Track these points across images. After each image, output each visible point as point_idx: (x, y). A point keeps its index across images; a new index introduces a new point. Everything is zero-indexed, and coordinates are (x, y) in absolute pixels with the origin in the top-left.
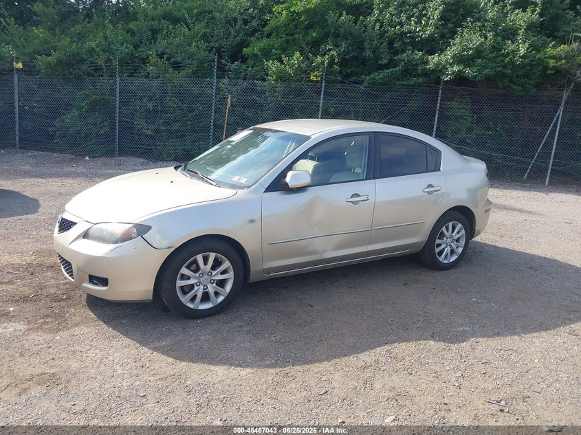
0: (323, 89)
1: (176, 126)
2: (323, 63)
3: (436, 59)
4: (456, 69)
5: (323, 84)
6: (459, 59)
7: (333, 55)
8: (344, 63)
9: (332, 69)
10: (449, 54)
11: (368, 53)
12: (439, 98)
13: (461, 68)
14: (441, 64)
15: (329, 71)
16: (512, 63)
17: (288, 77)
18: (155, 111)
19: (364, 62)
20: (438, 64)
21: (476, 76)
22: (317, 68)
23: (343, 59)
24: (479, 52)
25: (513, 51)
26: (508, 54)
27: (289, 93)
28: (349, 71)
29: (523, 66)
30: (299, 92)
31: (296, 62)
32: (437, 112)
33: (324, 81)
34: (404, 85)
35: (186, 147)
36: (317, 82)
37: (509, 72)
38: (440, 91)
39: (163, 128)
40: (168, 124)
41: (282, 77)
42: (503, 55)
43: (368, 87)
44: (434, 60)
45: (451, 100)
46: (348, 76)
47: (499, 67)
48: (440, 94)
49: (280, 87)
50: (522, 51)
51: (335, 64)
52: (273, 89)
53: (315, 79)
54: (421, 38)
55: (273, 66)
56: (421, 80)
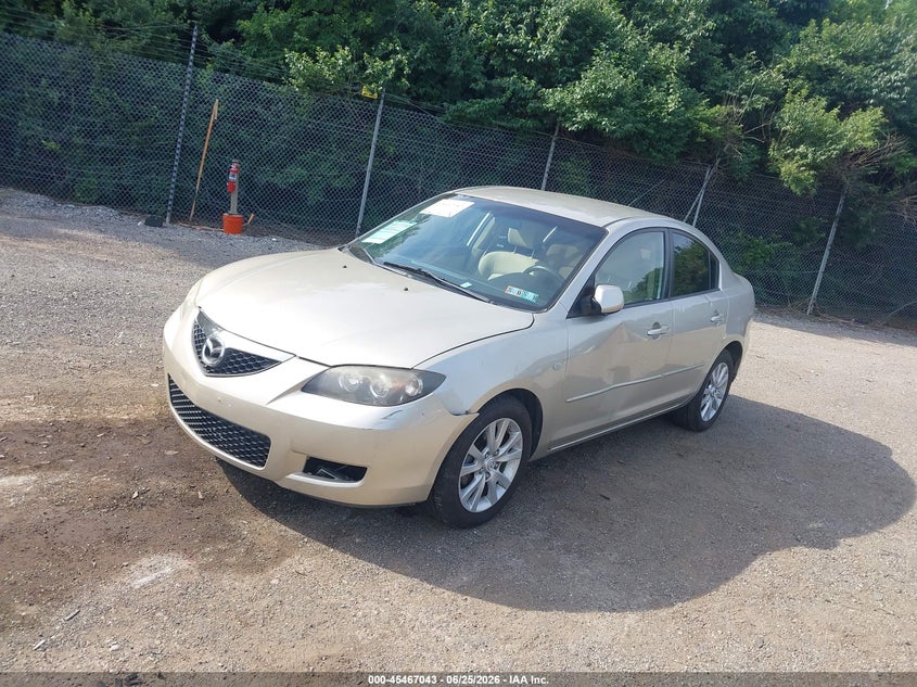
0: (380, 113)
1: (106, 141)
2: (384, 71)
3: (558, 96)
4: (587, 116)
5: (381, 106)
6: (591, 102)
7: (401, 62)
8: (415, 77)
9: (398, 84)
10: (578, 91)
11: (456, 68)
12: (551, 155)
13: (595, 115)
14: (564, 105)
15: (392, 86)
16: (656, 119)
17: (324, 85)
18: (64, 107)
19: (444, 79)
20: (561, 104)
21: (614, 132)
22: (375, 78)
23: (414, 70)
24: (619, 98)
25: (659, 103)
26: (652, 106)
27: (321, 111)
28: (421, 91)
29: (669, 126)
30: (338, 113)
31: (340, 61)
32: (546, 175)
33: (382, 102)
34: (503, 127)
35: (124, 182)
36: (372, 100)
37: (652, 132)
38: (553, 144)
39: (78, 140)
40: (89, 135)
41: (315, 84)
42: (644, 106)
43: (451, 122)
44: (554, 97)
45: (566, 159)
46: (417, 98)
47: (639, 121)
48: (552, 149)
49: (308, 100)
50: (672, 106)
51: (404, 76)
52: (294, 101)
53: (368, 95)
54: (536, 59)
55: (298, 63)
56: (530, 123)
